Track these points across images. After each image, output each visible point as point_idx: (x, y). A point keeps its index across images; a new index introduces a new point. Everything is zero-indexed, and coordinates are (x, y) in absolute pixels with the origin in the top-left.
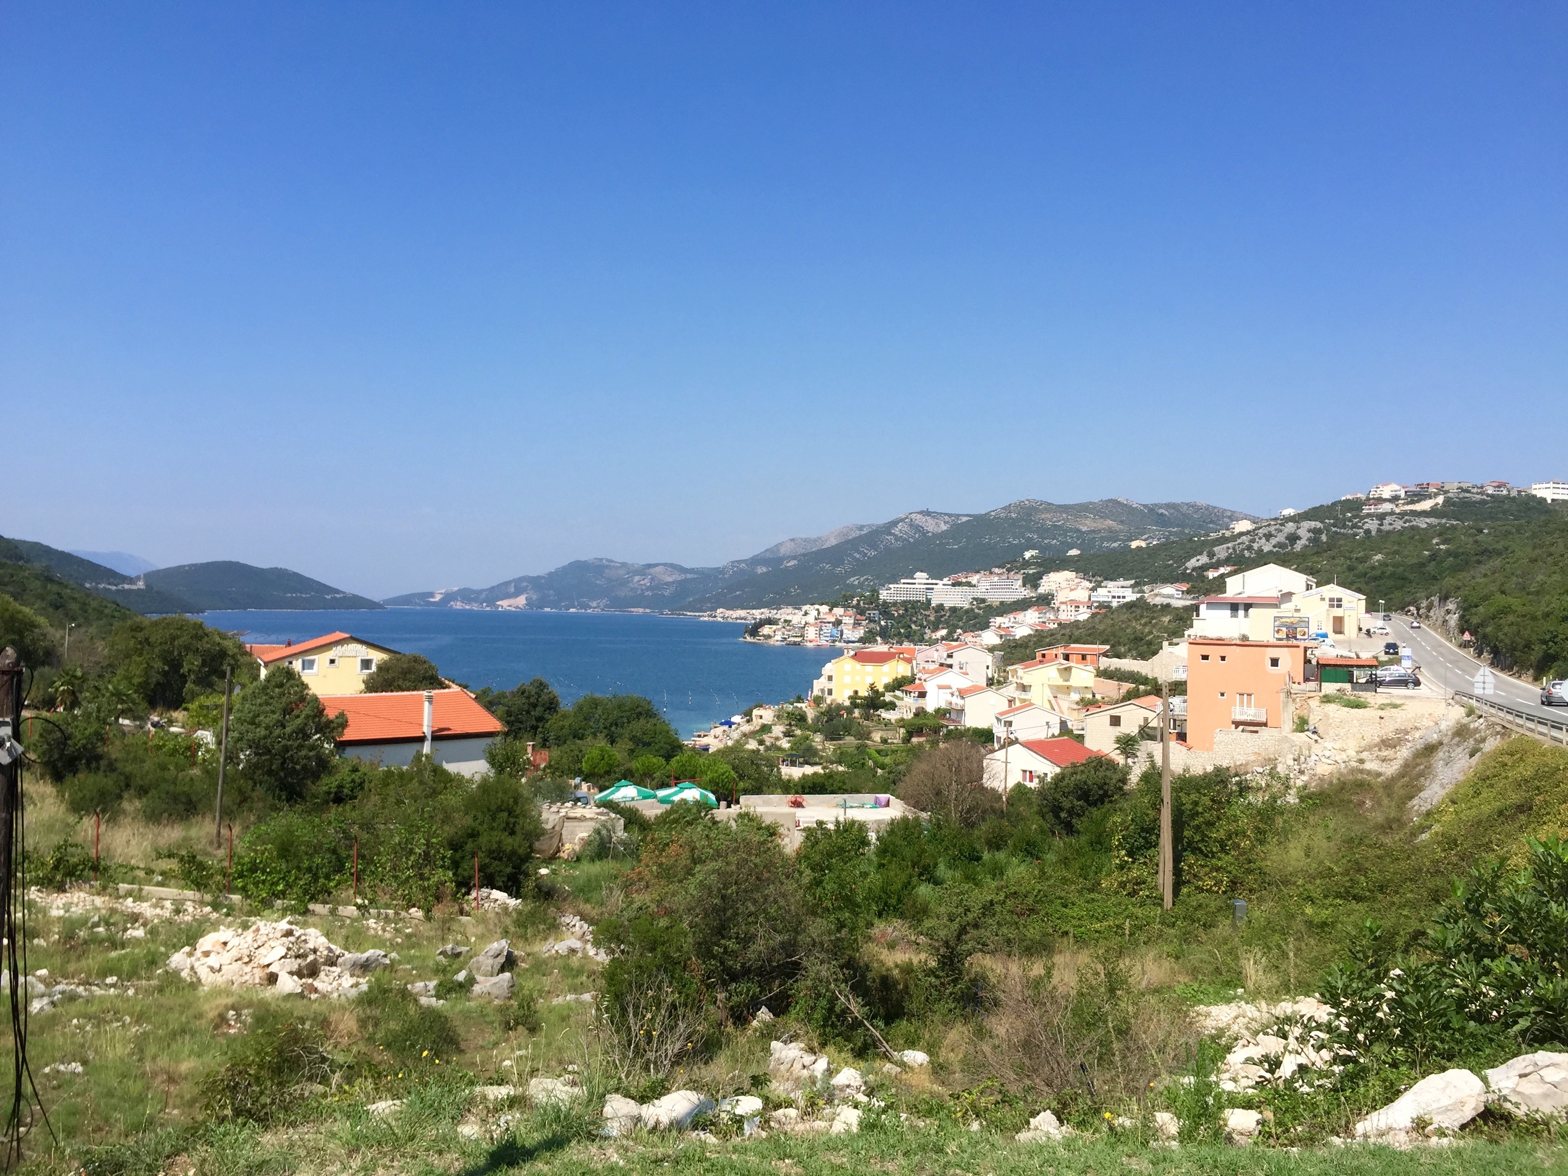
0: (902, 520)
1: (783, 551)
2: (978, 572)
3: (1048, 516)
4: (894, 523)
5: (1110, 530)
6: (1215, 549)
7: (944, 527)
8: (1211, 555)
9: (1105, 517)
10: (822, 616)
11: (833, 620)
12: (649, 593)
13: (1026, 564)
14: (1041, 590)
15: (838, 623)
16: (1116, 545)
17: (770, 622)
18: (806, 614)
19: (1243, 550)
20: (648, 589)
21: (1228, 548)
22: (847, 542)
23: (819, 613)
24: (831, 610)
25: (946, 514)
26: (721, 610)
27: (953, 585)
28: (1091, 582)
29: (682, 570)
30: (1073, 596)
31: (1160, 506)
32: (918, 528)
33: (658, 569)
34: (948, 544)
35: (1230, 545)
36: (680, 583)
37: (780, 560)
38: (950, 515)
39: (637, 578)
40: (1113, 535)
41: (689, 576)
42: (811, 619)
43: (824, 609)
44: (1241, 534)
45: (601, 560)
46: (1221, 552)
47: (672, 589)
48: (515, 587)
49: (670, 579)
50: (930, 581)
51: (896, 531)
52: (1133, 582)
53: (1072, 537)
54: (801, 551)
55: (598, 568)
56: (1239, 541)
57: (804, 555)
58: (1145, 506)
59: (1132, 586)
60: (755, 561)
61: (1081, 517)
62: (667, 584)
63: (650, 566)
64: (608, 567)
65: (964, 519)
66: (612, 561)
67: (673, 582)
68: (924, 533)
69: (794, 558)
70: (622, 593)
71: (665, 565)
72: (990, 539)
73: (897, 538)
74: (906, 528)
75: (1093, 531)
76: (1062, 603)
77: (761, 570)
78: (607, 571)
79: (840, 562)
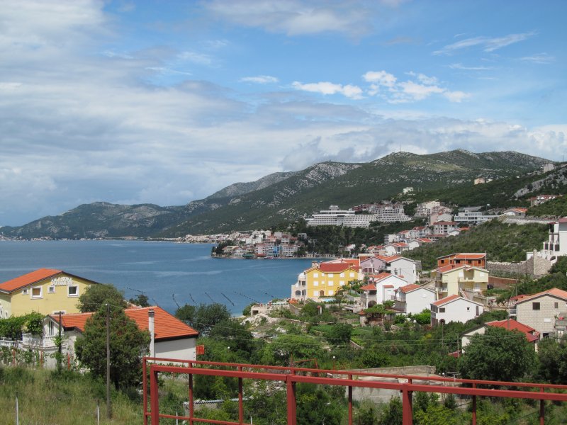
0: (313, 168)
1: (229, 192)
2: (372, 203)
3: (414, 163)
4: (307, 171)
5: (456, 171)
6: (533, 183)
7: (342, 173)
8: (530, 188)
9: (452, 162)
10: (266, 238)
11: (274, 241)
12: (136, 225)
13: (405, 197)
14: (418, 215)
15: (278, 242)
16: (460, 181)
17: (229, 243)
18: (255, 237)
19: (550, 184)
20: (135, 222)
21: (541, 183)
22: (274, 185)
23: (264, 236)
24: (272, 234)
25: (343, 164)
26: (189, 236)
27: (356, 213)
28: (450, 208)
29: (158, 208)
30: (441, 218)
31: (488, 154)
32: (324, 174)
33: (141, 208)
34: (347, 184)
35: (542, 180)
36: (157, 217)
37: (228, 199)
38: (346, 164)
39: (127, 215)
40: (458, 175)
41: (163, 212)
42: (259, 240)
43: (268, 233)
44: (549, 173)
45: (101, 203)
46: (537, 185)
47: (152, 222)
48: (42, 224)
49: (150, 215)
50: (340, 211)
51: (309, 176)
52: (480, 207)
53: (430, 177)
54: (241, 192)
55: (99, 208)
56: (547, 178)
57: (245, 195)
58: (478, 154)
59: (480, 210)
60: (210, 200)
61: (436, 163)
62: (148, 218)
63: (135, 206)
64: (105, 208)
65: (356, 167)
66: (108, 204)
67: (153, 217)
68: (329, 178)
69: (238, 197)
70: (117, 226)
71: (146, 205)
72: (375, 180)
73: (310, 181)
74: (316, 174)
75: (444, 173)
76: (435, 224)
77: (214, 206)
78: (106, 211)
79: (271, 200)
